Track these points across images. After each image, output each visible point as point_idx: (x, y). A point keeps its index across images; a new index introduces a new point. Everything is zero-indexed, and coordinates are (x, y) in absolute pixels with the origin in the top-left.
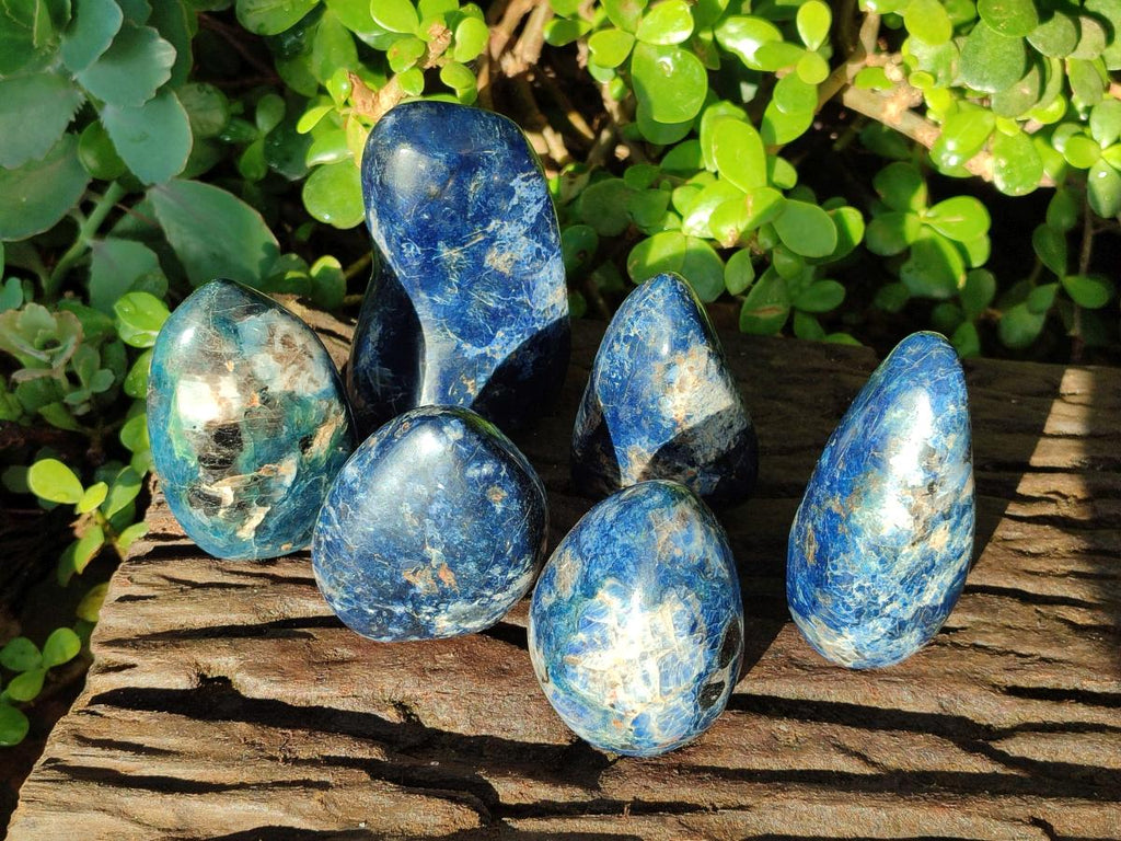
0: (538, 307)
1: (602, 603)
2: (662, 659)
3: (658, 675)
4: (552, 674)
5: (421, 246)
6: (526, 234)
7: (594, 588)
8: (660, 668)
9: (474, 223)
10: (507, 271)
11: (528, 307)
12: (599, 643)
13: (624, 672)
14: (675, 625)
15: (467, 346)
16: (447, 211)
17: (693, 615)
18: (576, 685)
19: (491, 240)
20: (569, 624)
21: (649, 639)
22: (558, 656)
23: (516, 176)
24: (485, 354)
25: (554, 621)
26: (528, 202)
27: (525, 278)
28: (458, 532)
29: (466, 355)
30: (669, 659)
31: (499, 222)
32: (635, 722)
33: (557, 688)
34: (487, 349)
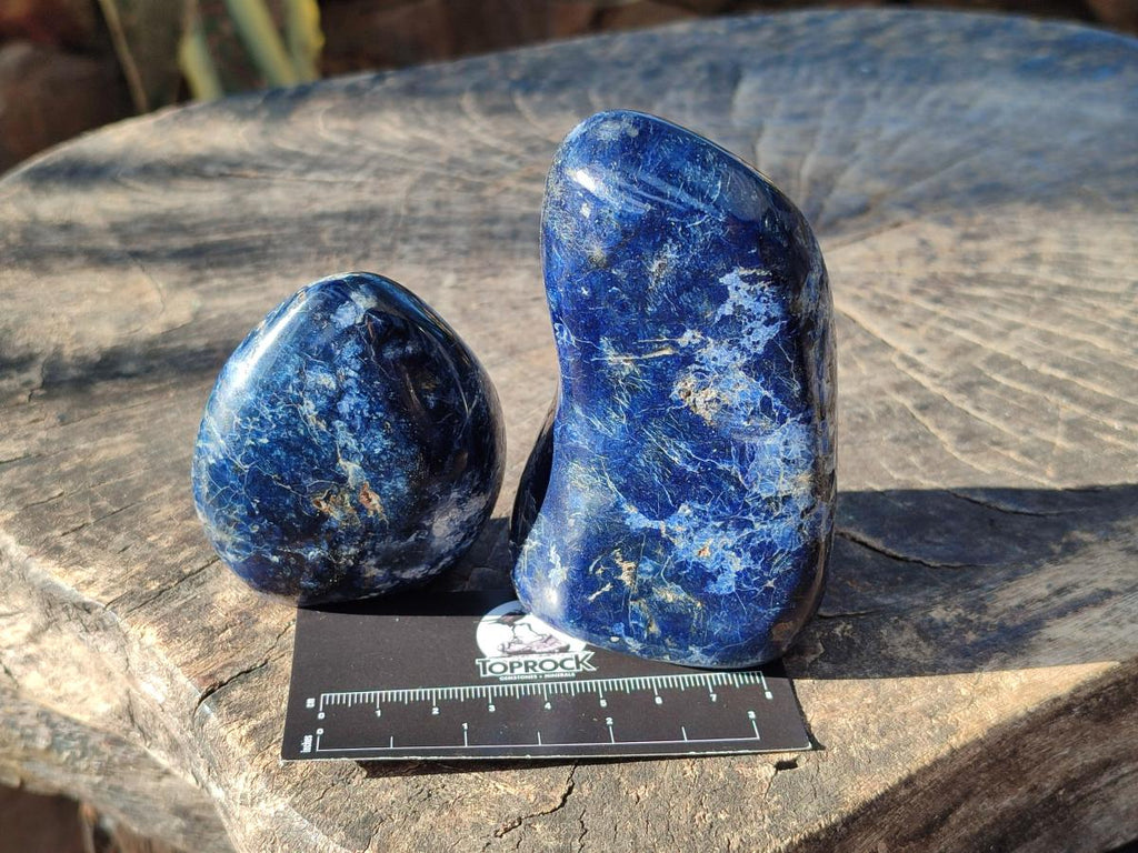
0: (755, 490)
5: (577, 334)
6: (746, 368)
9: (658, 324)
10: (708, 415)
11: (738, 484)
15: (631, 509)
16: (614, 293)
19: (685, 359)
23: (730, 270)
24: (659, 531)
26: (752, 318)
27: (735, 436)
28: (379, 436)
29: (627, 522)
31: (698, 335)
34: (661, 525)
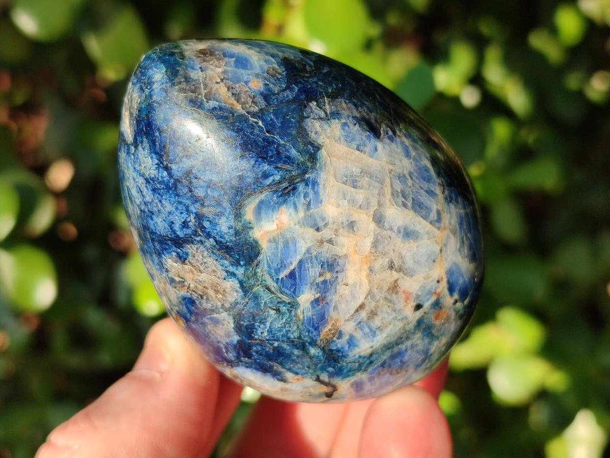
1: (274, 241)
2: (394, 194)
3: (411, 213)
4: (331, 375)
7: (246, 242)
8: (404, 205)
12: (328, 276)
13: (385, 261)
14: (358, 149)
17: (354, 118)
18: (364, 347)
20: (278, 310)
21: (360, 196)
22: (313, 351)
25: (262, 332)
30: (398, 187)
32: (451, 289)
33: (352, 379)
